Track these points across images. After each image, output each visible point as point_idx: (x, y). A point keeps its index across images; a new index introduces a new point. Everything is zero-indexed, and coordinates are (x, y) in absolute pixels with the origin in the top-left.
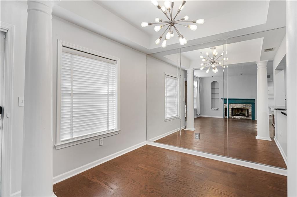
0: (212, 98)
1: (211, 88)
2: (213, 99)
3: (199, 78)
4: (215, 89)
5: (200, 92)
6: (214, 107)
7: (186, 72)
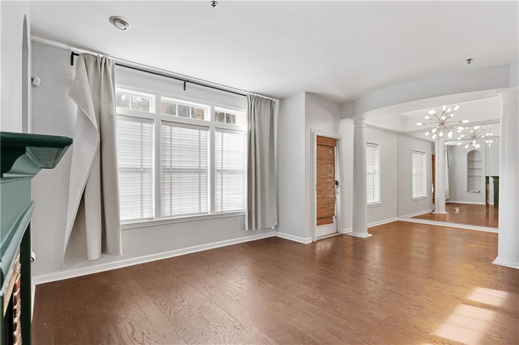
0: (470, 176)
1: (468, 169)
2: (471, 178)
3: (448, 147)
4: (475, 162)
5: (448, 167)
6: (473, 190)
7: (433, 144)
